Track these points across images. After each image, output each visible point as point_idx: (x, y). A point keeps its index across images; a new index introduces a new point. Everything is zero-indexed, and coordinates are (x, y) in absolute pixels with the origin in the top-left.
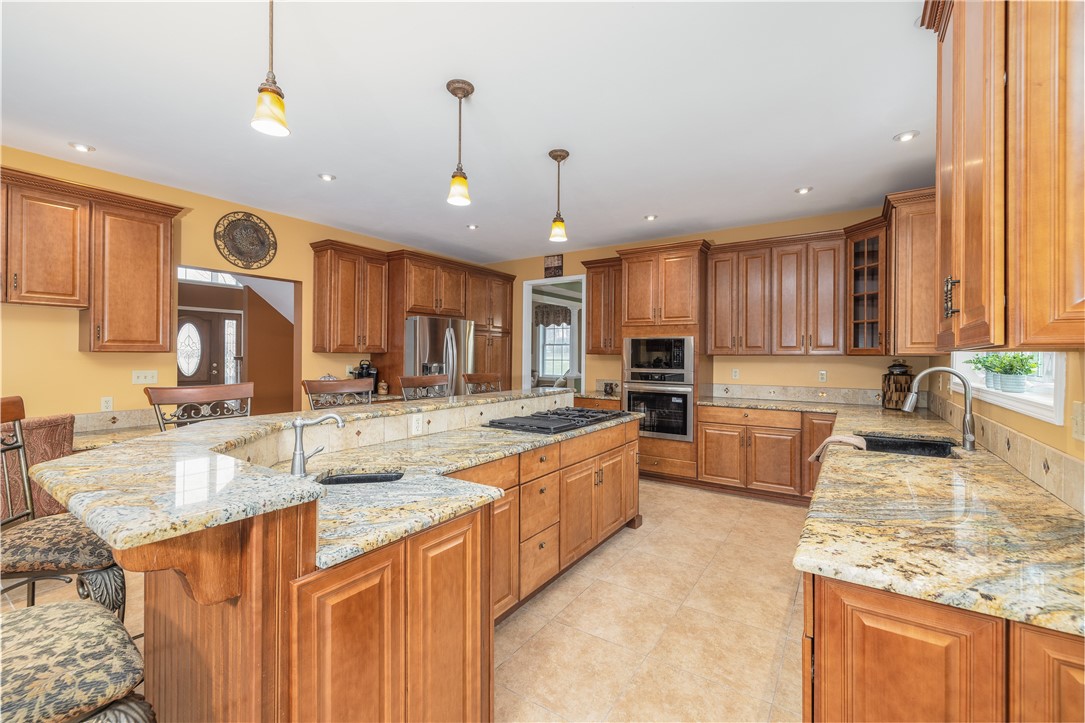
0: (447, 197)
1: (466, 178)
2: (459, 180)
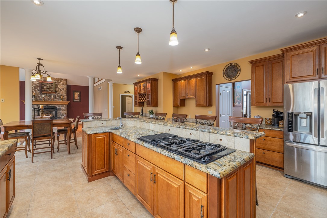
0: (135, 62)
1: (140, 56)
2: (138, 56)
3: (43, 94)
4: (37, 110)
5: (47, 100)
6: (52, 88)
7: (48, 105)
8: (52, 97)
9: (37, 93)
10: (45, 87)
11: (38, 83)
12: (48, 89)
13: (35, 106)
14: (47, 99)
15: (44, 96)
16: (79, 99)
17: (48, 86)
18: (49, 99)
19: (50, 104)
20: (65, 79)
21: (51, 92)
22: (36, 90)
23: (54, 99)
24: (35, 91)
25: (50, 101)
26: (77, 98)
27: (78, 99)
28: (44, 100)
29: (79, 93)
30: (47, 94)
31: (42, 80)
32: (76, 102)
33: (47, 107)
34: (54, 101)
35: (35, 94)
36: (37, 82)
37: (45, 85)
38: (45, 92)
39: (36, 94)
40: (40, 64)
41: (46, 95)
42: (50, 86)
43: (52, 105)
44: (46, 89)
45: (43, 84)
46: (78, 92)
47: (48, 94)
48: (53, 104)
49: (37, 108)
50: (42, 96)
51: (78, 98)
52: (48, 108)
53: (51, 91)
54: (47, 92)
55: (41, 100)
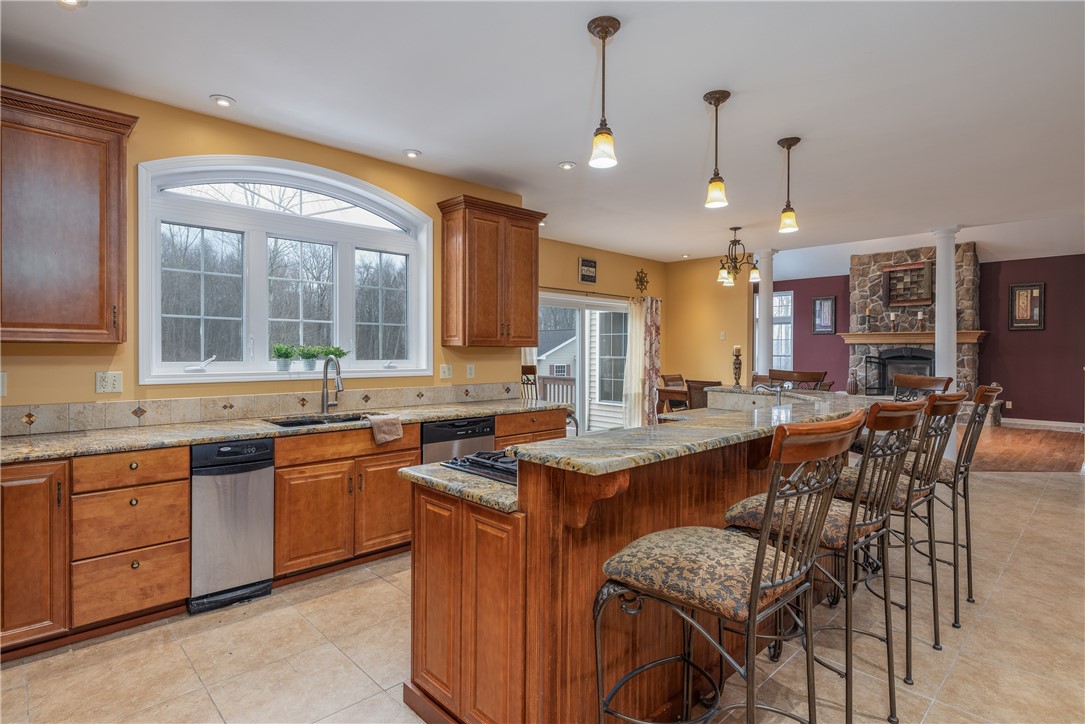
3: (894, 309)
4: (877, 361)
5: (905, 329)
6: (919, 287)
7: (906, 344)
8: (920, 316)
9: (878, 308)
10: (900, 286)
11: (880, 276)
12: (909, 289)
13: (872, 348)
14: (906, 325)
15: (897, 316)
16: (1036, 318)
17: (907, 279)
18: (912, 327)
19: (912, 341)
20: (967, 244)
21: (916, 301)
22: (874, 298)
23: (928, 324)
24: (872, 301)
25: (913, 332)
26: (1027, 315)
27: (1031, 319)
28: (894, 328)
29: (1036, 293)
30: (905, 307)
31: (892, 262)
32: (1023, 330)
33: (904, 353)
34: (927, 332)
35: (870, 311)
36: (878, 273)
37: (900, 279)
38: (898, 302)
39: (874, 310)
40: (735, 242)
41: (903, 312)
42: (915, 279)
43: (921, 344)
44: (902, 292)
45: (893, 275)
46: (1032, 287)
47: (907, 309)
48: (922, 341)
49: (877, 356)
50: (889, 316)
51: (1032, 316)
52: (908, 358)
53: (916, 298)
54: (904, 301)
55: (887, 328)
